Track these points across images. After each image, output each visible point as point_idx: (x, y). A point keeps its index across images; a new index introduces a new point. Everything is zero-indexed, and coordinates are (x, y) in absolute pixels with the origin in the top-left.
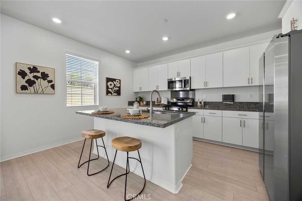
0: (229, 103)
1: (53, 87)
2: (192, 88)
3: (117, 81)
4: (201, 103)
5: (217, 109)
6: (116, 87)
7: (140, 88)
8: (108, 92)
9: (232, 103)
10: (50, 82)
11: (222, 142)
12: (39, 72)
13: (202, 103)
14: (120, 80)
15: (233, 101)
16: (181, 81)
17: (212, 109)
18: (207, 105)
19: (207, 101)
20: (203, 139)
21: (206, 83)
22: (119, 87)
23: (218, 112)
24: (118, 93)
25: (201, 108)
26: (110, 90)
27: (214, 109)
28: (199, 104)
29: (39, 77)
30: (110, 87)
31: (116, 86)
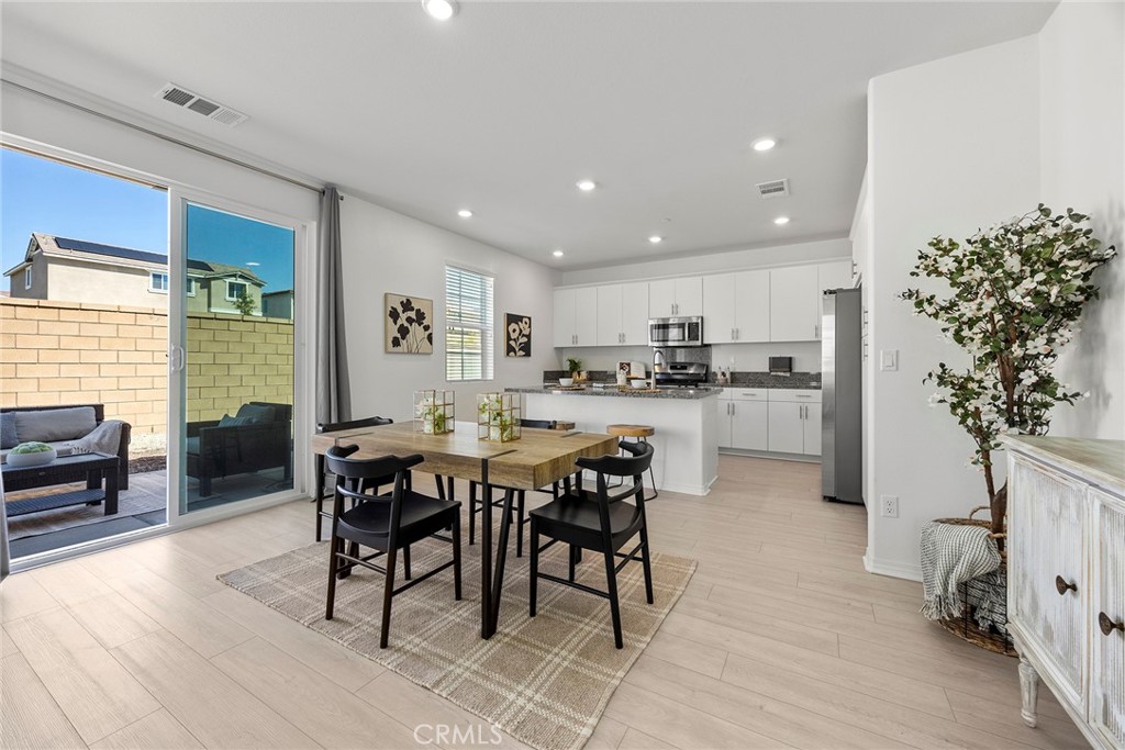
0: (782, 374)
1: (430, 338)
2: (705, 342)
3: (524, 320)
4: (723, 374)
5: (758, 387)
6: (524, 335)
7: (575, 338)
8: (510, 349)
9: (788, 375)
10: (427, 328)
11: (768, 452)
12: (412, 309)
13: (728, 376)
14: (530, 319)
15: (790, 370)
16: (681, 326)
17: (748, 386)
18: (736, 379)
19: (738, 370)
20: (731, 449)
21: (736, 333)
22: (529, 336)
23: (761, 392)
24: (527, 349)
25: (725, 384)
26: (512, 343)
27: (753, 387)
28: (720, 377)
29: (414, 320)
30: (513, 336)
31: (524, 332)
